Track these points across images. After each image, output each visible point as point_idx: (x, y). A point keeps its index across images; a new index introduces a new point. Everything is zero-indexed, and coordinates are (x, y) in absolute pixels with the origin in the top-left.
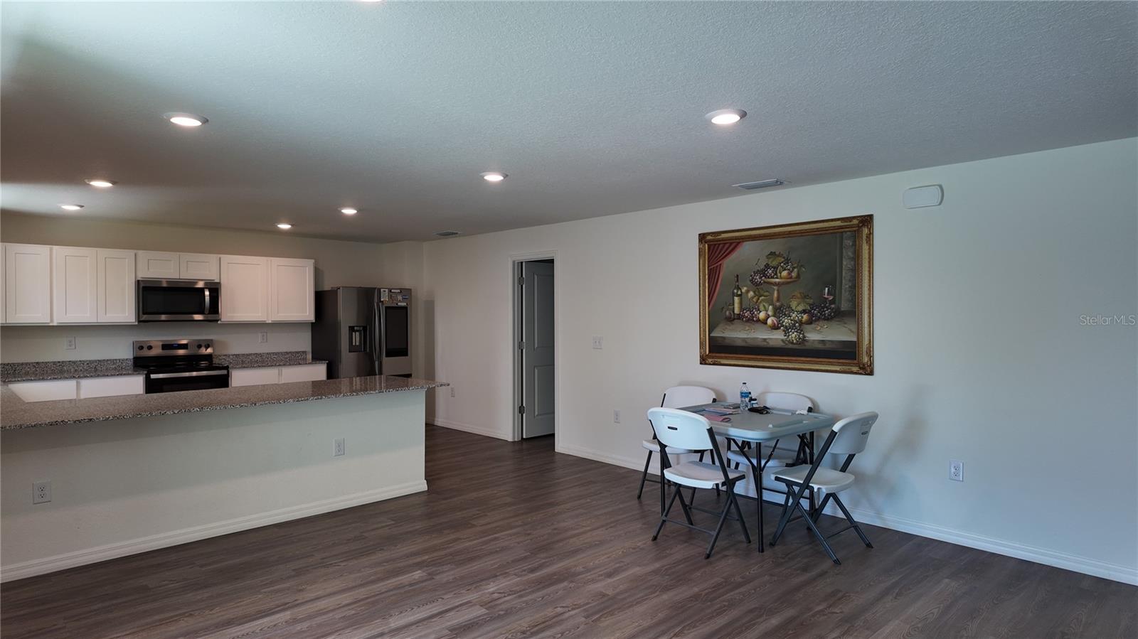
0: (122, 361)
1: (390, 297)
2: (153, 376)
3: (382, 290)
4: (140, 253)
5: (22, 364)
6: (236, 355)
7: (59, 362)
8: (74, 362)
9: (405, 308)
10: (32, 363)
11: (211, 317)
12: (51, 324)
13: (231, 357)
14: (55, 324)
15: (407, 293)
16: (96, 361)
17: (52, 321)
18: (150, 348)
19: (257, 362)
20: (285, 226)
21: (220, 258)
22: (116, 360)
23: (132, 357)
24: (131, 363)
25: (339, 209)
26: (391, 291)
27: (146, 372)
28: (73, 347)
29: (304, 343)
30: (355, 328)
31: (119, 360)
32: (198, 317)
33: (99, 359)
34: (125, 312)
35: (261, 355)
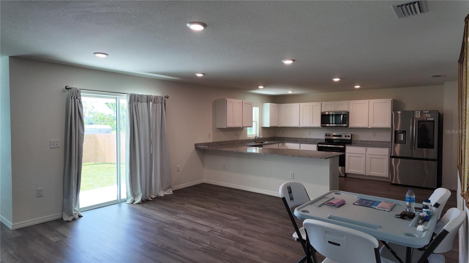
1: (422, 115)
2: (319, 145)
3: (416, 112)
5: (298, 138)
6: (362, 141)
7: (306, 138)
8: (310, 139)
9: (432, 121)
10: (300, 138)
13: (360, 141)
14: (300, 127)
16: (315, 139)
18: (329, 136)
19: (370, 144)
20: (357, 87)
21: (349, 102)
23: (324, 138)
25: (332, 79)
26: (422, 112)
28: (310, 134)
29: (387, 137)
30: (399, 132)
34: (317, 123)
35: (372, 142)
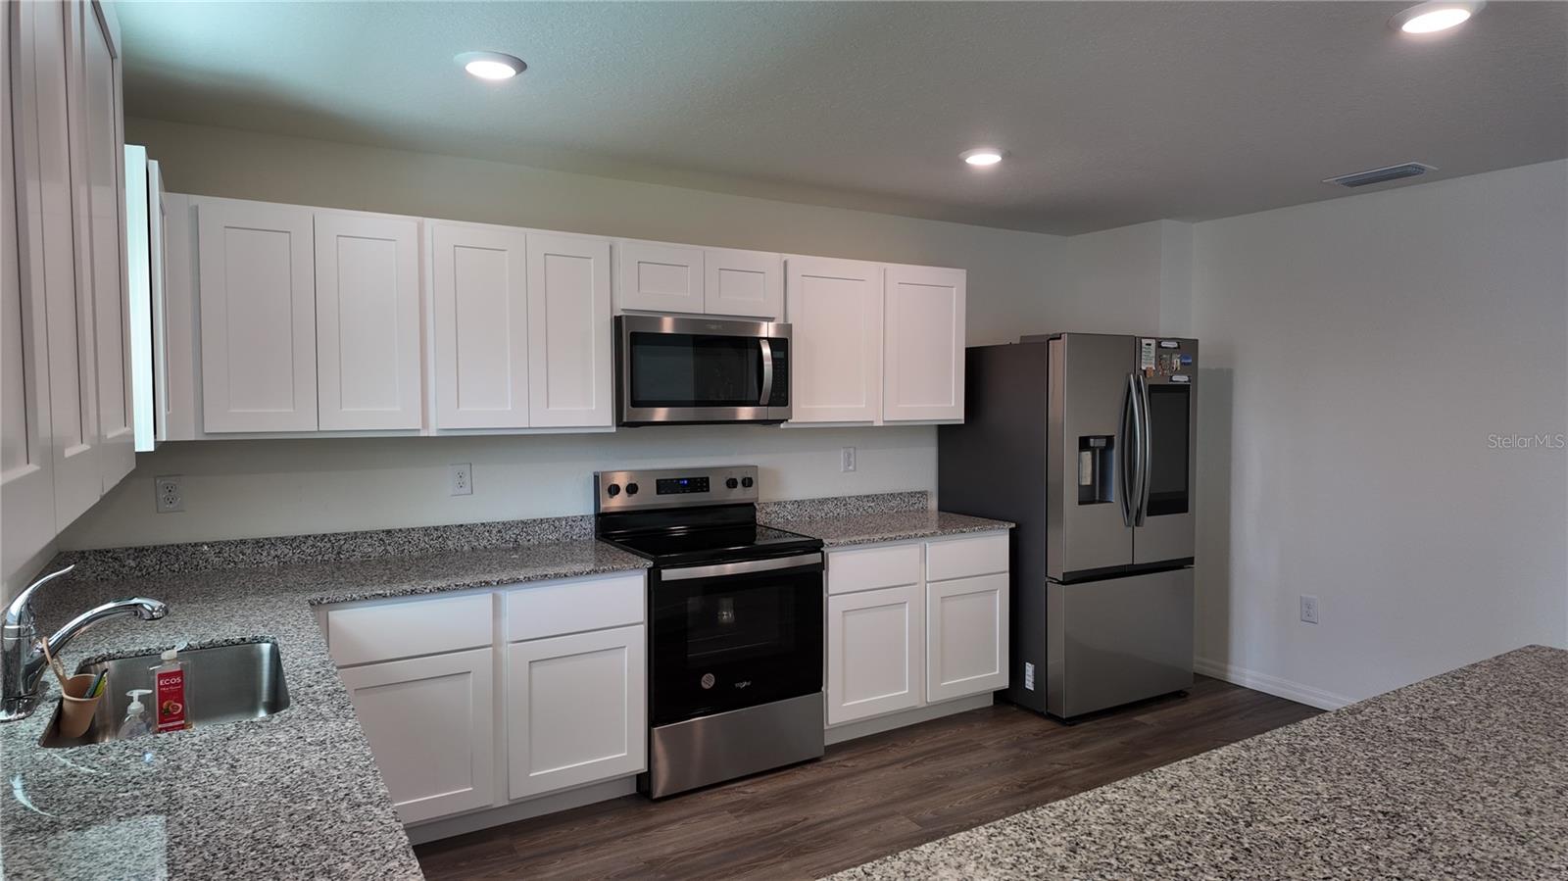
0: (571, 521)
1: (1159, 359)
2: (668, 574)
3: (1144, 341)
4: (622, 243)
5: (355, 535)
7: (436, 529)
8: (470, 528)
9: (1184, 389)
10: (376, 533)
11: (773, 412)
12: (423, 434)
15: (1188, 348)
17: (425, 424)
18: (632, 490)
21: (785, 263)
22: (559, 519)
23: (590, 514)
24: (590, 526)
26: (1159, 346)
27: (650, 564)
28: (467, 489)
30: (1092, 441)
31: (566, 519)
32: (745, 413)
33: (524, 518)
34: (594, 401)
